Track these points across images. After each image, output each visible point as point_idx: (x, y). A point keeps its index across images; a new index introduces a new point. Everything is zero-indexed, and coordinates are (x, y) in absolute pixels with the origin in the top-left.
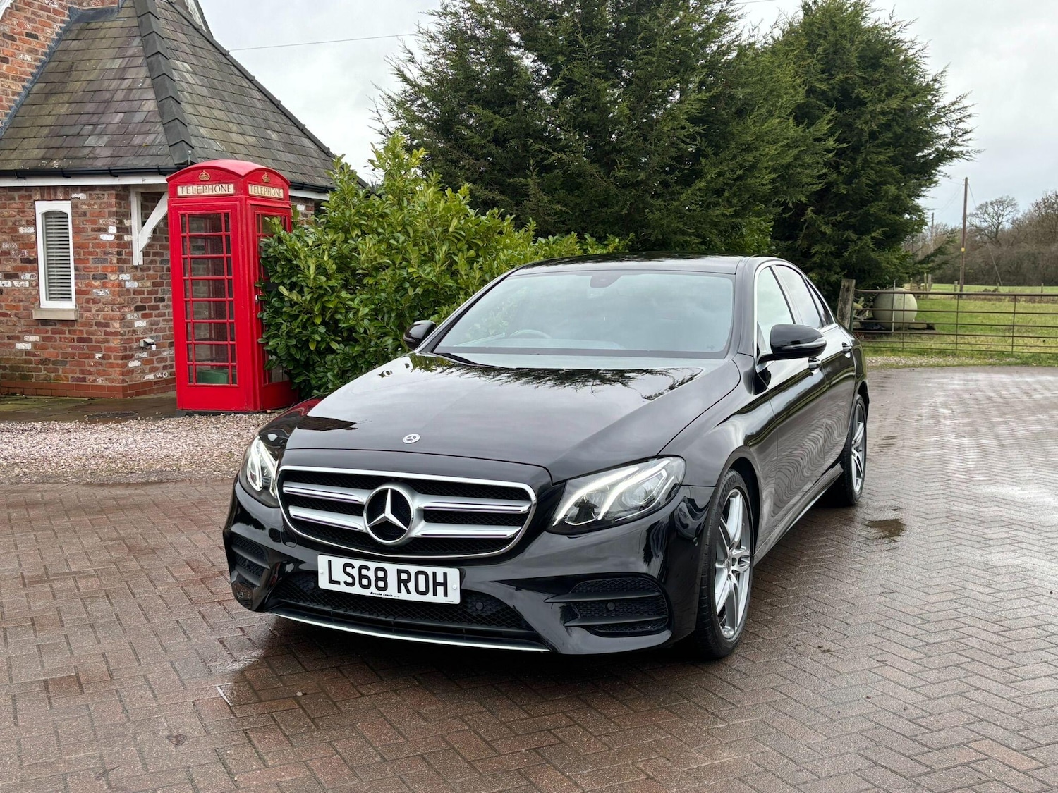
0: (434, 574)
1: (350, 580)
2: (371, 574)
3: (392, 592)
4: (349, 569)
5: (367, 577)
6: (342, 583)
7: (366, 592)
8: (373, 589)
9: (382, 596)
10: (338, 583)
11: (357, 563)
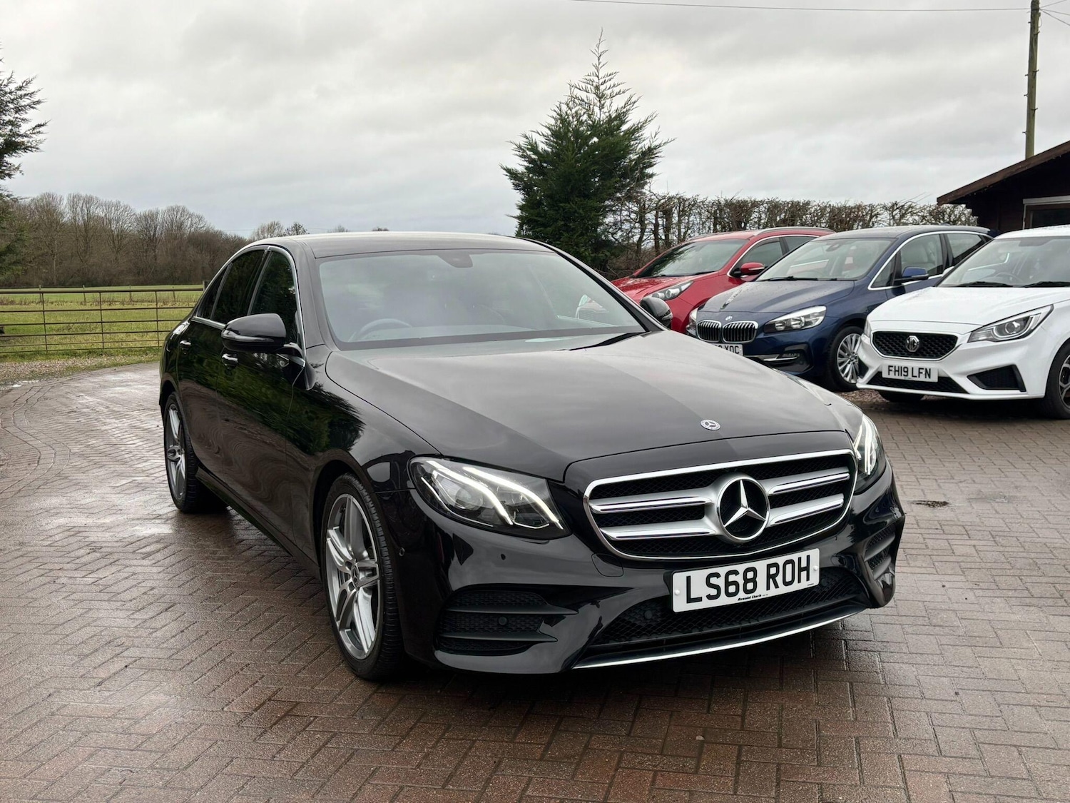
0: (800, 559)
1: (714, 592)
2: (739, 579)
3: (762, 592)
4: (713, 580)
5: (736, 583)
6: (705, 599)
7: (734, 600)
8: (742, 594)
9: (751, 599)
10: (699, 599)
11: (723, 570)
